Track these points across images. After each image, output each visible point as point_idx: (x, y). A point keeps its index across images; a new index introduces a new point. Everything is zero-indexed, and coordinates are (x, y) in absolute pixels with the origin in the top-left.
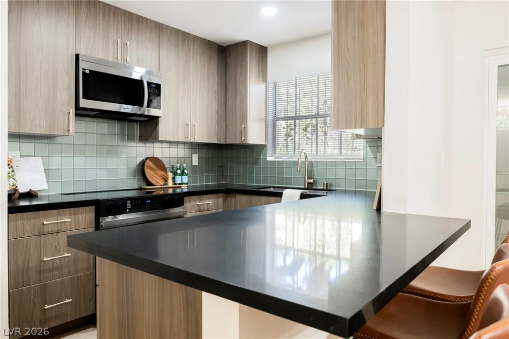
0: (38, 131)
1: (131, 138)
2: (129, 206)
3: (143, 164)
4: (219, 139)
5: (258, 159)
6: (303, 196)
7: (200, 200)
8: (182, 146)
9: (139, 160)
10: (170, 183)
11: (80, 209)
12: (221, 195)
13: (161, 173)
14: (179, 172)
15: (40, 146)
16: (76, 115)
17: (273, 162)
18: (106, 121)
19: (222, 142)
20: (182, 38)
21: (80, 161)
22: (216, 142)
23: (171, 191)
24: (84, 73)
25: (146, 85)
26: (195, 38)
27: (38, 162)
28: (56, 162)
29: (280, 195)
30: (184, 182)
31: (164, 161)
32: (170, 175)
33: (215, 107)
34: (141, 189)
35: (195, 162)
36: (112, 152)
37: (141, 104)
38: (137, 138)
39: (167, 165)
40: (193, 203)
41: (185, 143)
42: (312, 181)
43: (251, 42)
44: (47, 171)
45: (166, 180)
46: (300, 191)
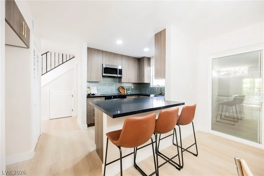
0: (94, 81)
1: (116, 82)
2: (113, 97)
3: (119, 88)
4: (138, 81)
5: (148, 87)
6: (155, 96)
7: (131, 97)
8: (131, 84)
9: (118, 87)
10: (126, 93)
11: (102, 98)
12: (137, 96)
13: (123, 90)
14: (128, 90)
15: (96, 84)
16: (102, 77)
17: (152, 88)
18: (110, 78)
19: (139, 82)
20: (128, 57)
21: (104, 87)
22: (137, 82)
23: (126, 94)
24: (104, 68)
25: (118, 70)
26: (131, 57)
27: (95, 88)
28: (99, 87)
29: (149, 96)
30: (129, 92)
31: (124, 87)
32: (126, 90)
33: (137, 74)
34: (118, 94)
35: (133, 88)
36: (112, 85)
37: (117, 74)
38: (118, 82)
39: (125, 88)
40: (129, 98)
41: (132, 83)
42: (161, 92)
43: (145, 57)
44: (97, 89)
45: (124, 92)
46: (154, 95)
